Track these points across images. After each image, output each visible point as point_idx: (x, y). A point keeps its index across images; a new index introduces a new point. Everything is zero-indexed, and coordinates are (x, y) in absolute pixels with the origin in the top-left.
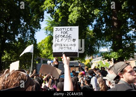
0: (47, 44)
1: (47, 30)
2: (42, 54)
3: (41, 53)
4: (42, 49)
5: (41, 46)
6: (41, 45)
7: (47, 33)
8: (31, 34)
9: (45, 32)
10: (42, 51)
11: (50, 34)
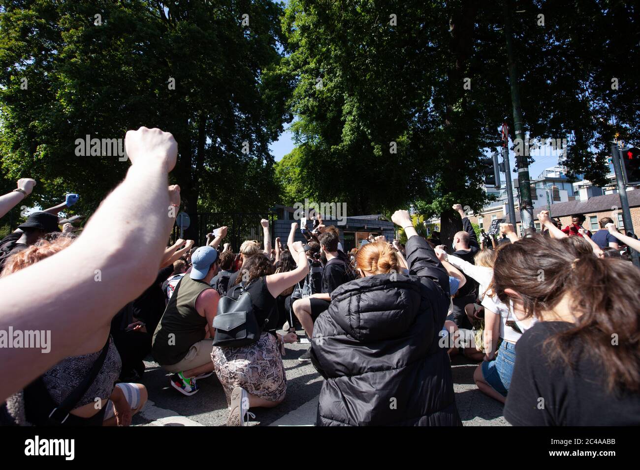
0: (298, 170)
1: (297, 133)
2: (286, 197)
3: (283, 193)
4: (284, 183)
5: (281, 172)
6: (282, 170)
7: (297, 140)
8: (259, 144)
9: (292, 138)
10: (286, 187)
11: (304, 144)
